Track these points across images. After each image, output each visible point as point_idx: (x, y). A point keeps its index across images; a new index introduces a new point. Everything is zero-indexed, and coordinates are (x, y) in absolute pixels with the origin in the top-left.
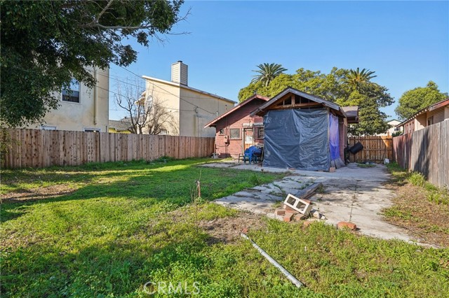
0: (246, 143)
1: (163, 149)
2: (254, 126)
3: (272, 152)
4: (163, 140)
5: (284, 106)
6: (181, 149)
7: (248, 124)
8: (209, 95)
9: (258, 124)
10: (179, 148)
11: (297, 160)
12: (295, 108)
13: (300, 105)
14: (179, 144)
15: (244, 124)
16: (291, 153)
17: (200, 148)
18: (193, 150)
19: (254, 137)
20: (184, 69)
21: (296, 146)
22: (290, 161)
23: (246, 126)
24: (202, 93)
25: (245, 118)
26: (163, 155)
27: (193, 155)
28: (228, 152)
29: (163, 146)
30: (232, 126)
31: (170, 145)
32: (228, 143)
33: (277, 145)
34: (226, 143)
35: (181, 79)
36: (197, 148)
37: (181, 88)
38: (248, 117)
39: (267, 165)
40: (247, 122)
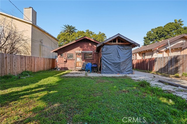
0: (77, 61)
1: (24, 66)
2: (82, 52)
3: (107, 66)
4: (24, 59)
5: (113, 43)
6: (35, 65)
7: (78, 52)
8: (48, 34)
9: (84, 52)
10: (34, 65)
11: (119, 69)
12: (119, 45)
13: (120, 43)
14: (34, 62)
15: (76, 52)
16: (116, 66)
17: (46, 65)
18: (42, 66)
19: (82, 58)
20: (34, 14)
21: (119, 63)
22: (116, 70)
23: (77, 52)
24: (44, 32)
25: (77, 48)
26: (24, 70)
27: (42, 69)
28: (66, 67)
29: (24, 64)
30: (68, 52)
31: (29, 63)
32: (66, 62)
33: (109, 63)
34: (65, 62)
35: (32, 19)
36: (44, 65)
37: (32, 25)
38: (79, 48)
39: (104, 73)
40: (78, 50)
